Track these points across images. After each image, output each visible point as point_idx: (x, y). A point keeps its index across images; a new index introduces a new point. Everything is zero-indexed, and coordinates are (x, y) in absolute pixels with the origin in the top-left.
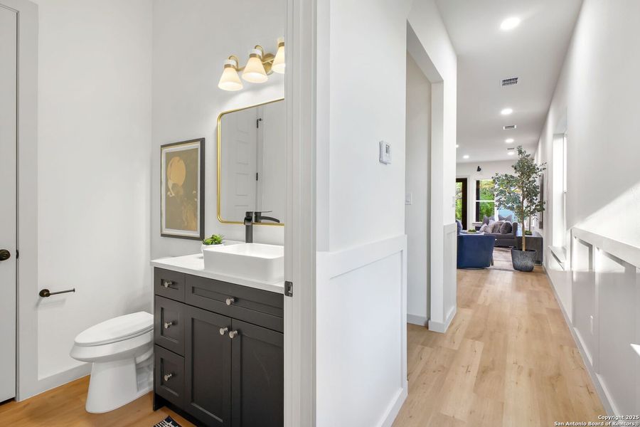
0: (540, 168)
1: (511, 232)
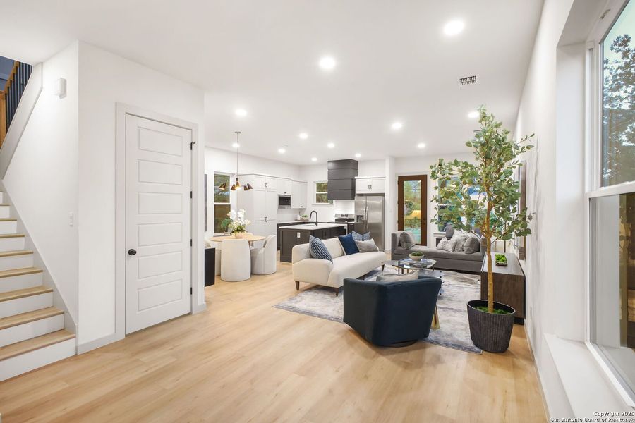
0: (521, 145)
1: (479, 251)
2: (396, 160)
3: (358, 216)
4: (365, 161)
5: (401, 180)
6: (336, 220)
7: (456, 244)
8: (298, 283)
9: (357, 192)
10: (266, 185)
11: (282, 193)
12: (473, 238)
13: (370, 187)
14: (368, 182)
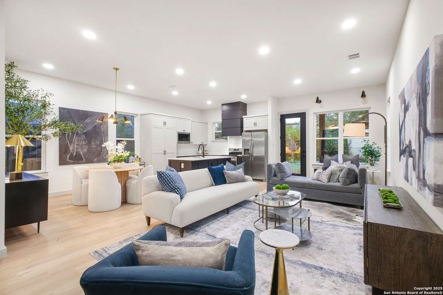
1: (356, 182)
2: (278, 100)
3: (245, 150)
4: (253, 103)
5: (283, 118)
6: (230, 153)
7: (332, 174)
8: (149, 219)
9: (244, 129)
10: (165, 123)
11: (181, 131)
12: (349, 169)
13: (255, 124)
14: (254, 120)
